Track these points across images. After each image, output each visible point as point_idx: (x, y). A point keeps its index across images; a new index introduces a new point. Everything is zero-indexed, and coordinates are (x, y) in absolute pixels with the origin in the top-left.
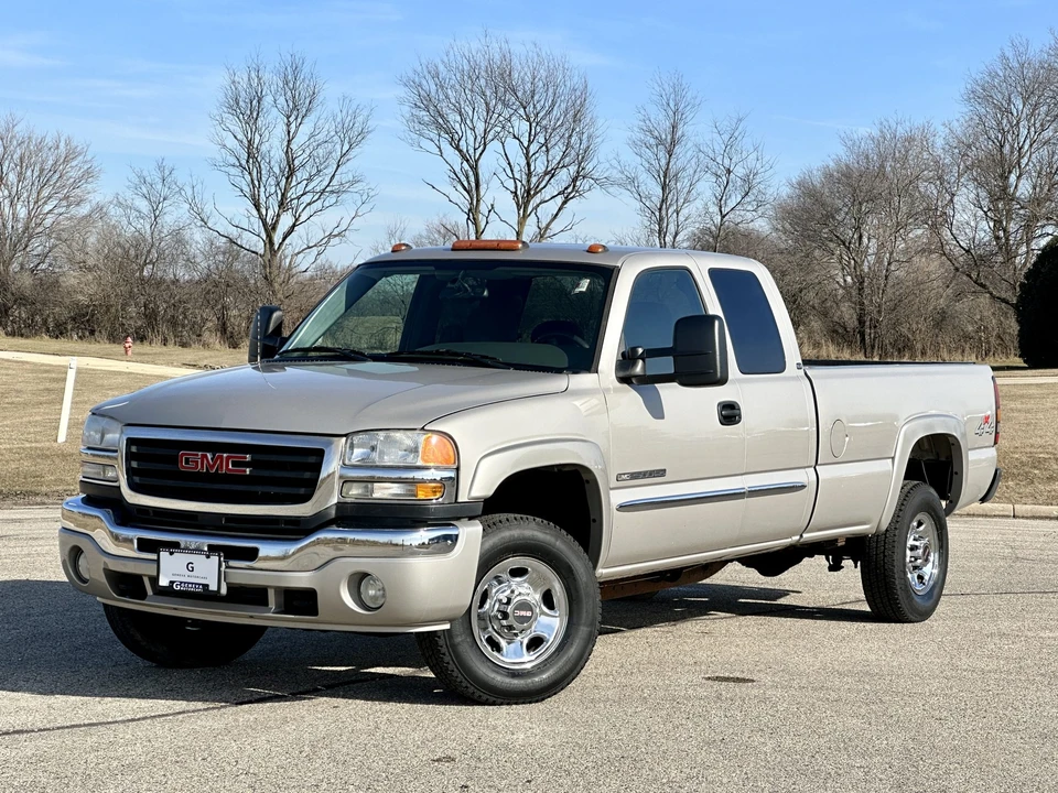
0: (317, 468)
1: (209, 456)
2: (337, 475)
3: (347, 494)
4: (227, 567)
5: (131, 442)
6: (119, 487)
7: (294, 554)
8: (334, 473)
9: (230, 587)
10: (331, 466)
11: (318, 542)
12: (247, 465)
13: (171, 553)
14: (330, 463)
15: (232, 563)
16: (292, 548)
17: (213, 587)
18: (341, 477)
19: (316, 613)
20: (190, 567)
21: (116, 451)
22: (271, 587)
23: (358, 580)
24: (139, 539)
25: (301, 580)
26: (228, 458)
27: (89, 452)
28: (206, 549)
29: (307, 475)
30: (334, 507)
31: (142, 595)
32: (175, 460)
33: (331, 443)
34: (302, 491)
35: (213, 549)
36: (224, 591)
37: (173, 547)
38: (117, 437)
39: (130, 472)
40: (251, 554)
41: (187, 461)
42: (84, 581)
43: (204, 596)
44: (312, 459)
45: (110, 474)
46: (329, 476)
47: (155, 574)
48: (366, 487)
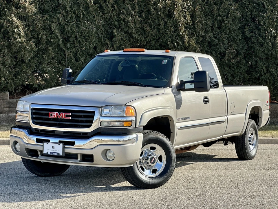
0: (93, 117)
1: (58, 113)
3: (102, 125)
4: (65, 148)
5: (33, 109)
6: (29, 123)
7: (86, 144)
12: (70, 116)
13: (47, 143)
14: (97, 116)
15: (66, 146)
17: (61, 154)
18: (100, 120)
19: (93, 162)
20: (53, 147)
21: (28, 112)
22: (79, 154)
24: (36, 139)
26: (64, 114)
28: (58, 142)
30: (98, 129)
32: (47, 115)
33: (97, 110)
34: (89, 124)
37: (48, 141)
38: (28, 108)
39: (33, 119)
40: (73, 144)
41: (51, 115)
43: (58, 156)
44: (91, 114)
45: (26, 119)
46: (96, 120)
47: (42, 149)
48: (108, 123)
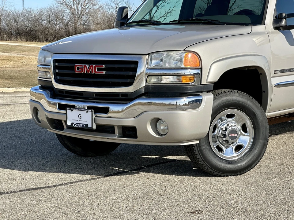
0: (135, 70)
1: (87, 66)
2: (144, 73)
3: (150, 81)
4: (95, 117)
5: (55, 61)
6: (51, 81)
7: (126, 109)
8: (143, 72)
9: (97, 125)
10: (142, 69)
11: (135, 105)
12: (103, 69)
13: (72, 110)
14: (141, 68)
15: (98, 115)
16: (125, 107)
17: (90, 126)
18: (146, 74)
19: (136, 137)
20: (80, 116)
21: (50, 65)
22: (116, 125)
23: (156, 122)
24: (59, 104)
25: (129, 122)
26: (95, 67)
27: (41, 66)
28: (86, 108)
29: (131, 73)
30: (144, 88)
31: (62, 129)
32: (73, 68)
33: (141, 58)
34: (129, 81)
35: (89, 108)
36: (95, 127)
37: (73, 107)
38: (50, 60)
39: (56, 75)
40: (106, 110)
41: (78, 69)
42: (40, 122)
43: (86, 129)
44: (133, 66)
45: (49, 76)
46: (141, 74)
47: (65, 120)
48: (158, 78)
